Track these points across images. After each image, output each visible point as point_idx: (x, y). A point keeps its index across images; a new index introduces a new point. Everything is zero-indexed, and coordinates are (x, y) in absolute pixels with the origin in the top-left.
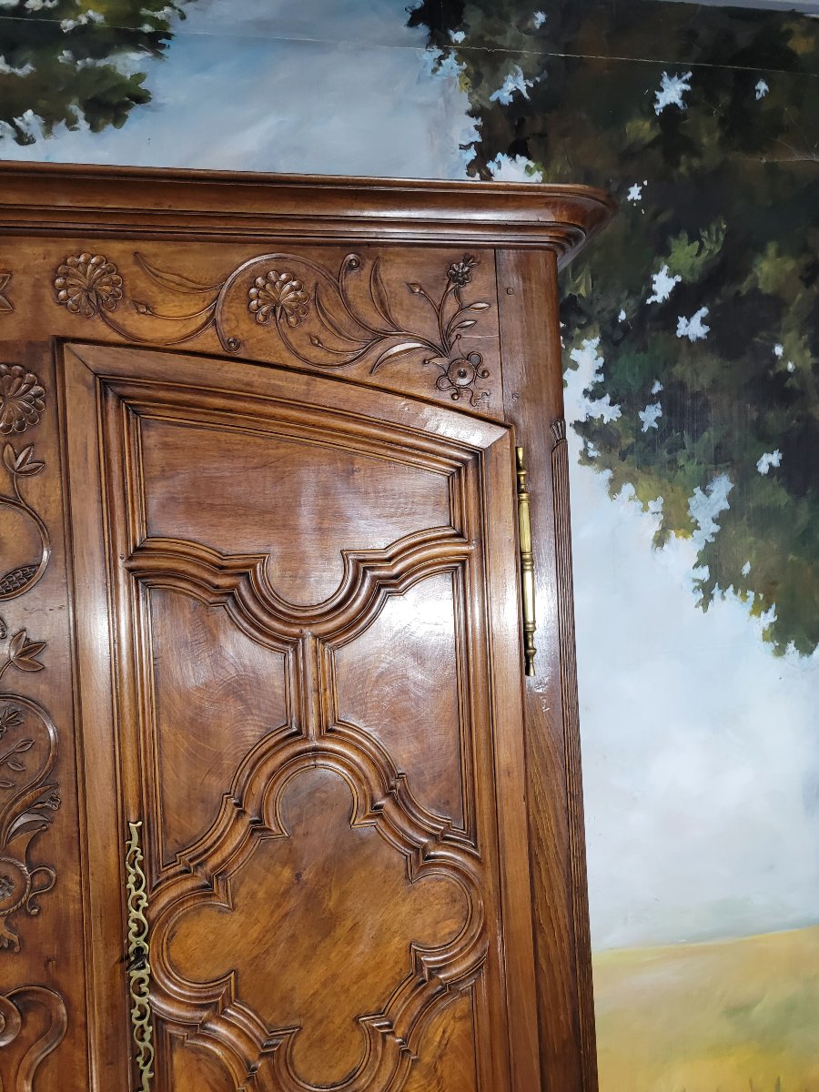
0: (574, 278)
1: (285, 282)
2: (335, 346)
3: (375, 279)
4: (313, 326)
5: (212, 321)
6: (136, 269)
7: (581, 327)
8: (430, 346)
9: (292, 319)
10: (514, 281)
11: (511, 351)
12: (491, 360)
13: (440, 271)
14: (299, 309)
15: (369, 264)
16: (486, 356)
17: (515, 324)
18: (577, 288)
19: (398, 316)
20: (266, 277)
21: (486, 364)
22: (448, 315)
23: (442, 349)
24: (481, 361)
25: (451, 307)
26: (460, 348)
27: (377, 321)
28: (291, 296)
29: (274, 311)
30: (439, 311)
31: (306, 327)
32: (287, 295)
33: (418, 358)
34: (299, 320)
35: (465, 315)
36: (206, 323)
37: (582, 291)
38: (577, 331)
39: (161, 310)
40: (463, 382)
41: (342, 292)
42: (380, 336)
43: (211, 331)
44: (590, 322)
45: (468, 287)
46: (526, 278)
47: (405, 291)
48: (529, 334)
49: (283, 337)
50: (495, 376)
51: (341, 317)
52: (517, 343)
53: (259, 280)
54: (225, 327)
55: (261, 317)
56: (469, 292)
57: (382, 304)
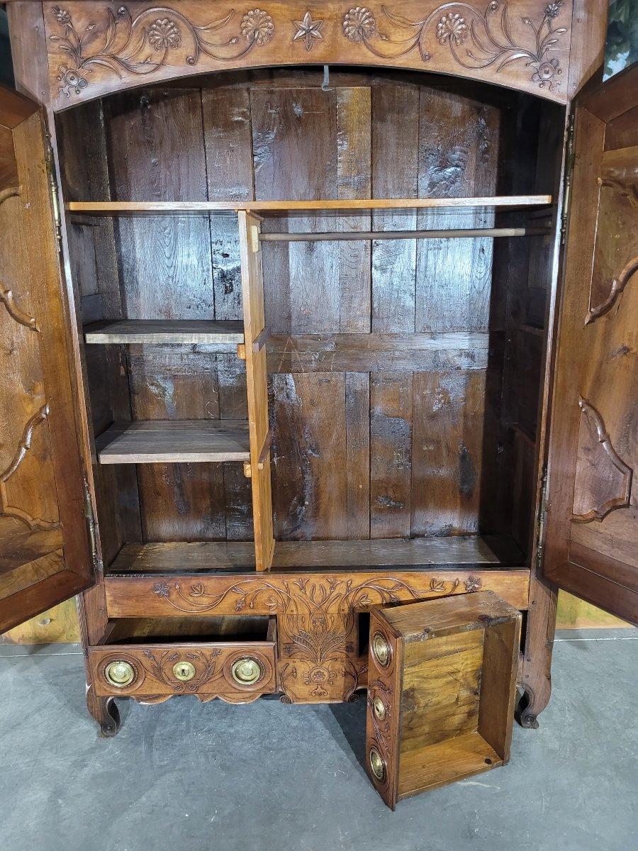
0: (618, 9)
1: (457, 20)
2: (479, 56)
3: (504, 15)
4: (469, 44)
5: (418, 43)
6: (382, 14)
7: (618, 44)
8: (531, 55)
9: (458, 41)
10: (582, 14)
11: (575, 58)
12: (563, 63)
13: (542, 10)
14: (463, 36)
15: (502, 7)
16: (561, 61)
17: (580, 41)
18: (620, 15)
19: (515, 37)
20: (447, 16)
21: (561, 66)
22: (542, 37)
23: (537, 57)
24: (558, 65)
25: (545, 31)
26: (547, 57)
27: (503, 41)
28: (460, 27)
29: (450, 36)
30: (538, 33)
31: (465, 46)
32: (458, 28)
33: (523, 63)
34: (462, 42)
35: (552, 36)
36: (414, 45)
37: (622, 19)
38: (615, 47)
39: (393, 38)
40: (546, 76)
41: (486, 25)
42: (503, 50)
43: (417, 49)
44: (624, 41)
45: (556, 19)
46: (589, 12)
47: (521, 22)
48: (587, 46)
49: (453, 52)
50: (565, 73)
51: (484, 39)
52: (580, 52)
53: (444, 19)
54: (423, 47)
55: (442, 41)
56: (556, 22)
57: (506, 31)
